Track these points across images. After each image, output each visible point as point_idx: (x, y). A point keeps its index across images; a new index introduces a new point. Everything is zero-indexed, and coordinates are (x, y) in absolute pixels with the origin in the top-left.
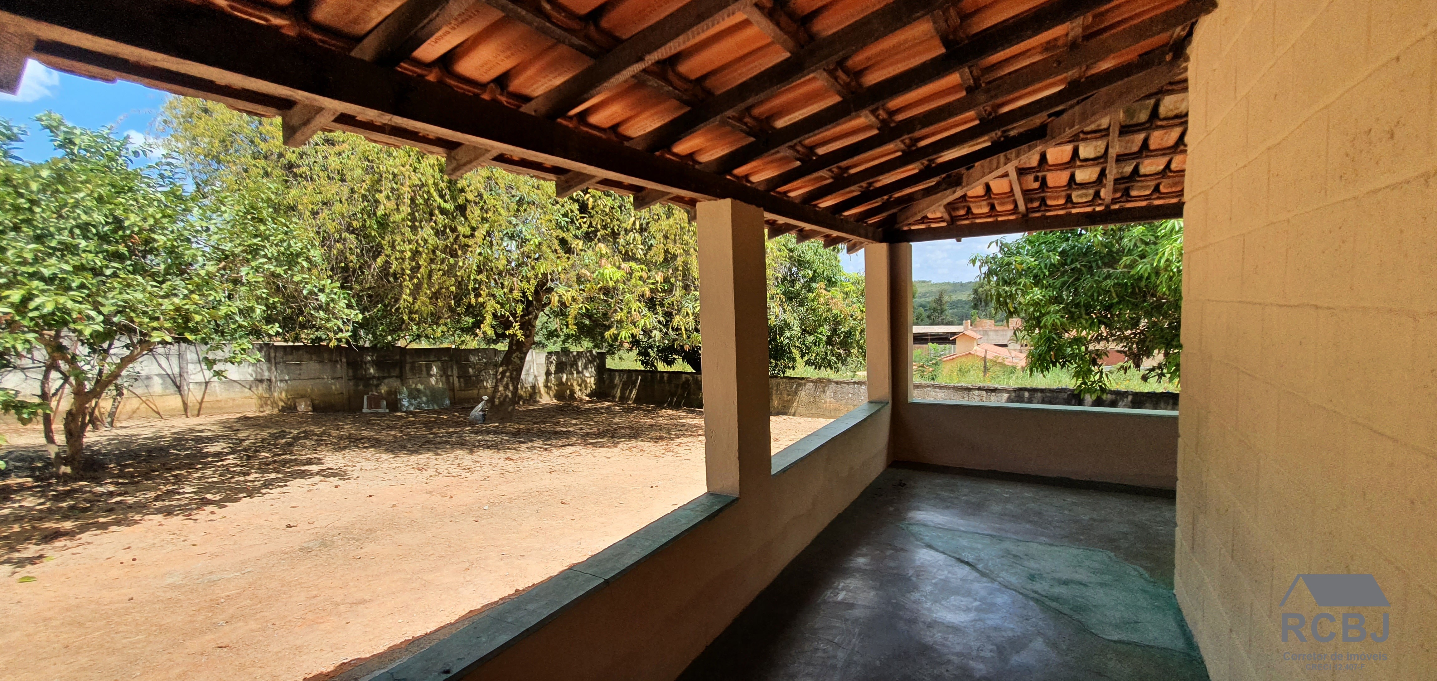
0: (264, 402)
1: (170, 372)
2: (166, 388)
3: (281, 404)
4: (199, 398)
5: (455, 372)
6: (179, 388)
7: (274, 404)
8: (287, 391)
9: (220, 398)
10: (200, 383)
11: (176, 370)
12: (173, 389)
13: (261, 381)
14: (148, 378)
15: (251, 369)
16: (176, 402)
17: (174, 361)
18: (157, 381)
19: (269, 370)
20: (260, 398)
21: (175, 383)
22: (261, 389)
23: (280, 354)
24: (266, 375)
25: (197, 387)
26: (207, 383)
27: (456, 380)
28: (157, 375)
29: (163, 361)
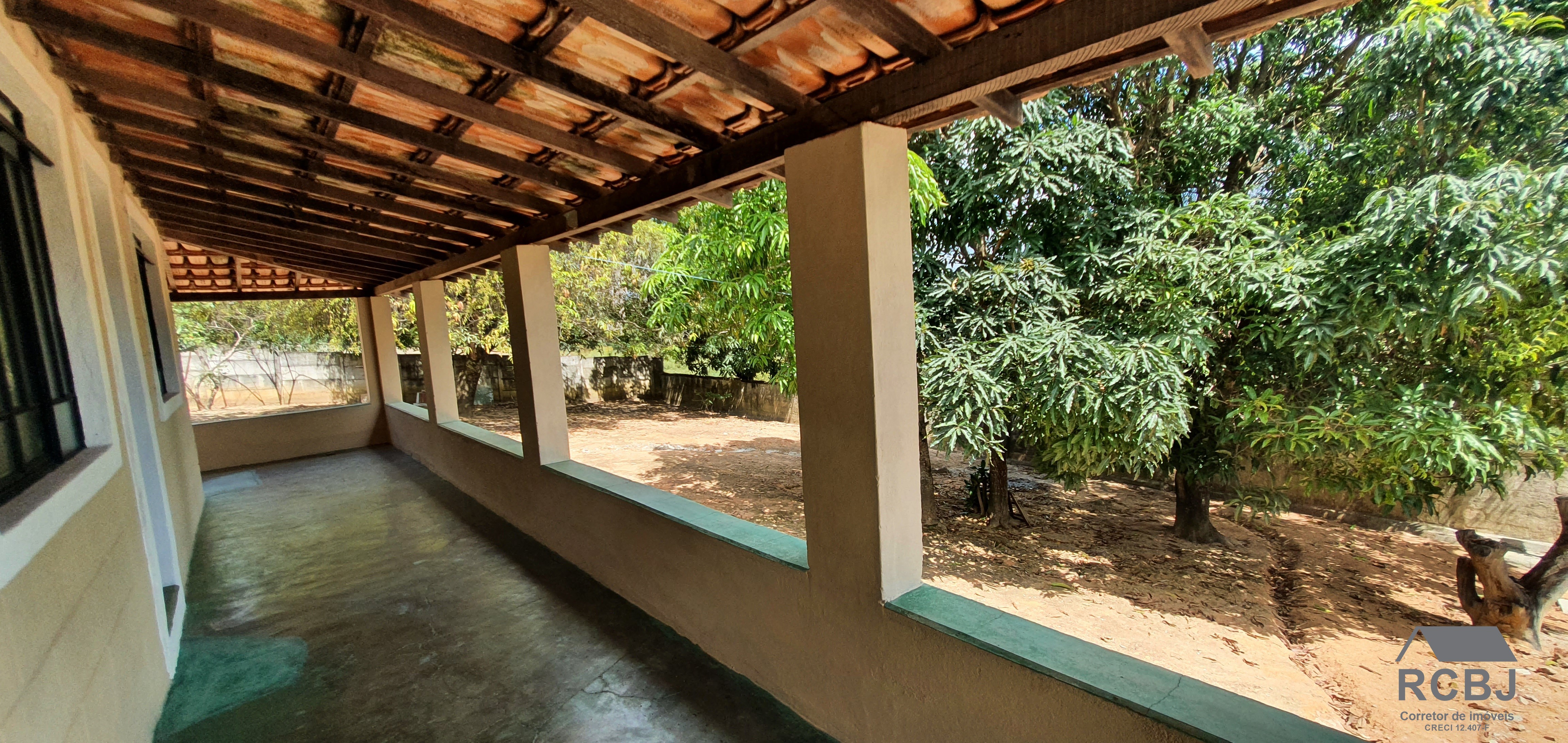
0: (336, 395)
1: (268, 373)
2: (266, 384)
3: (349, 397)
4: (289, 392)
5: (500, 374)
6: (275, 384)
7: (344, 397)
8: (354, 388)
9: (304, 392)
10: (288, 381)
11: (273, 372)
12: (271, 385)
13: (333, 380)
14: (255, 376)
15: (326, 371)
16: (273, 393)
17: (271, 365)
18: (261, 378)
19: (340, 372)
20: (333, 392)
21: (272, 380)
22: (334, 386)
23: (347, 360)
24: (337, 376)
25: (287, 383)
26: (295, 381)
27: (501, 382)
28: (260, 375)
29: (263, 365)
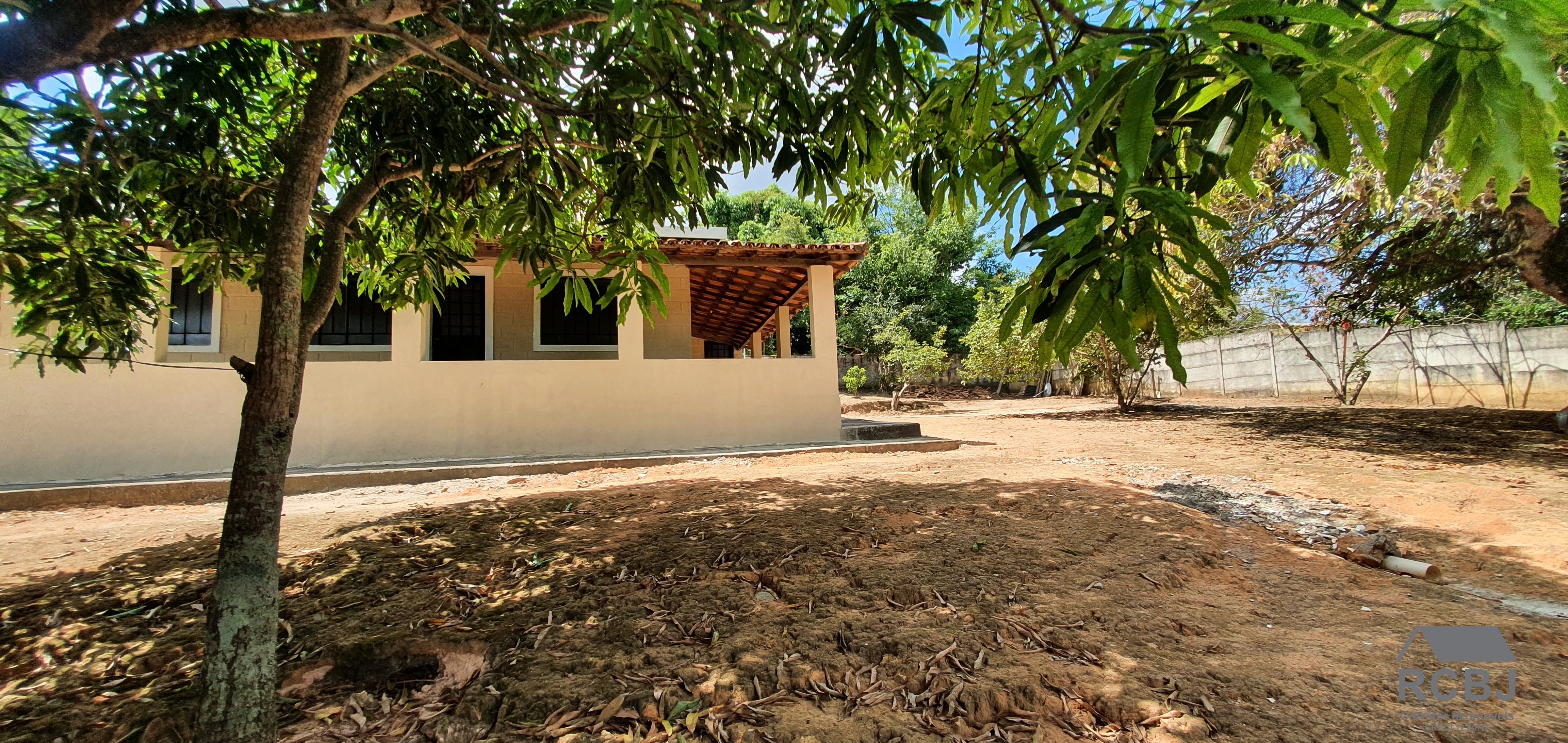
1: (1490, 361)
2: (1487, 378)
4: (1524, 389)
6: (1501, 378)
9: (1547, 390)
10: (1523, 373)
11: (1498, 361)
12: (1494, 379)
14: (1470, 367)
16: (1499, 392)
17: (1495, 349)
18: (1479, 370)
21: (1496, 373)
25: (1521, 377)
26: (1532, 374)
28: (1479, 364)
29: (1484, 351)
